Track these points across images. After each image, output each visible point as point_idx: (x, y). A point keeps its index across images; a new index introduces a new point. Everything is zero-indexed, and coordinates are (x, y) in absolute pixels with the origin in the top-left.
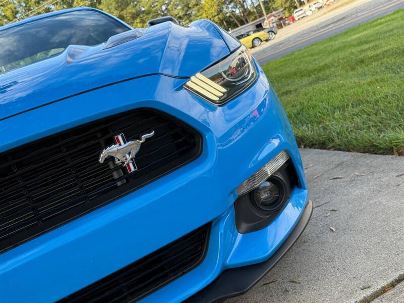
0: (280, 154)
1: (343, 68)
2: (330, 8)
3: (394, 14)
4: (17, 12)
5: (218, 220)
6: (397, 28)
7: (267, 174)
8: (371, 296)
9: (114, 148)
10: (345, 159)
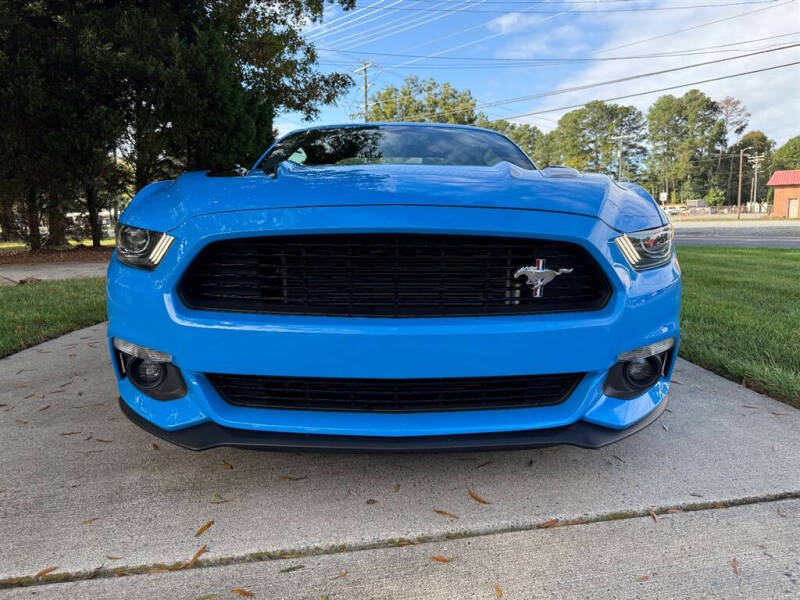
0: (668, 340)
1: (696, 281)
2: (684, 218)
3: (758, 249)
4: (395, 114)
5: (594, 374)
6: (761, 264)
7: (650, 353)
8: (701, 505)
9: (532, 269)
10: (687, 368)
